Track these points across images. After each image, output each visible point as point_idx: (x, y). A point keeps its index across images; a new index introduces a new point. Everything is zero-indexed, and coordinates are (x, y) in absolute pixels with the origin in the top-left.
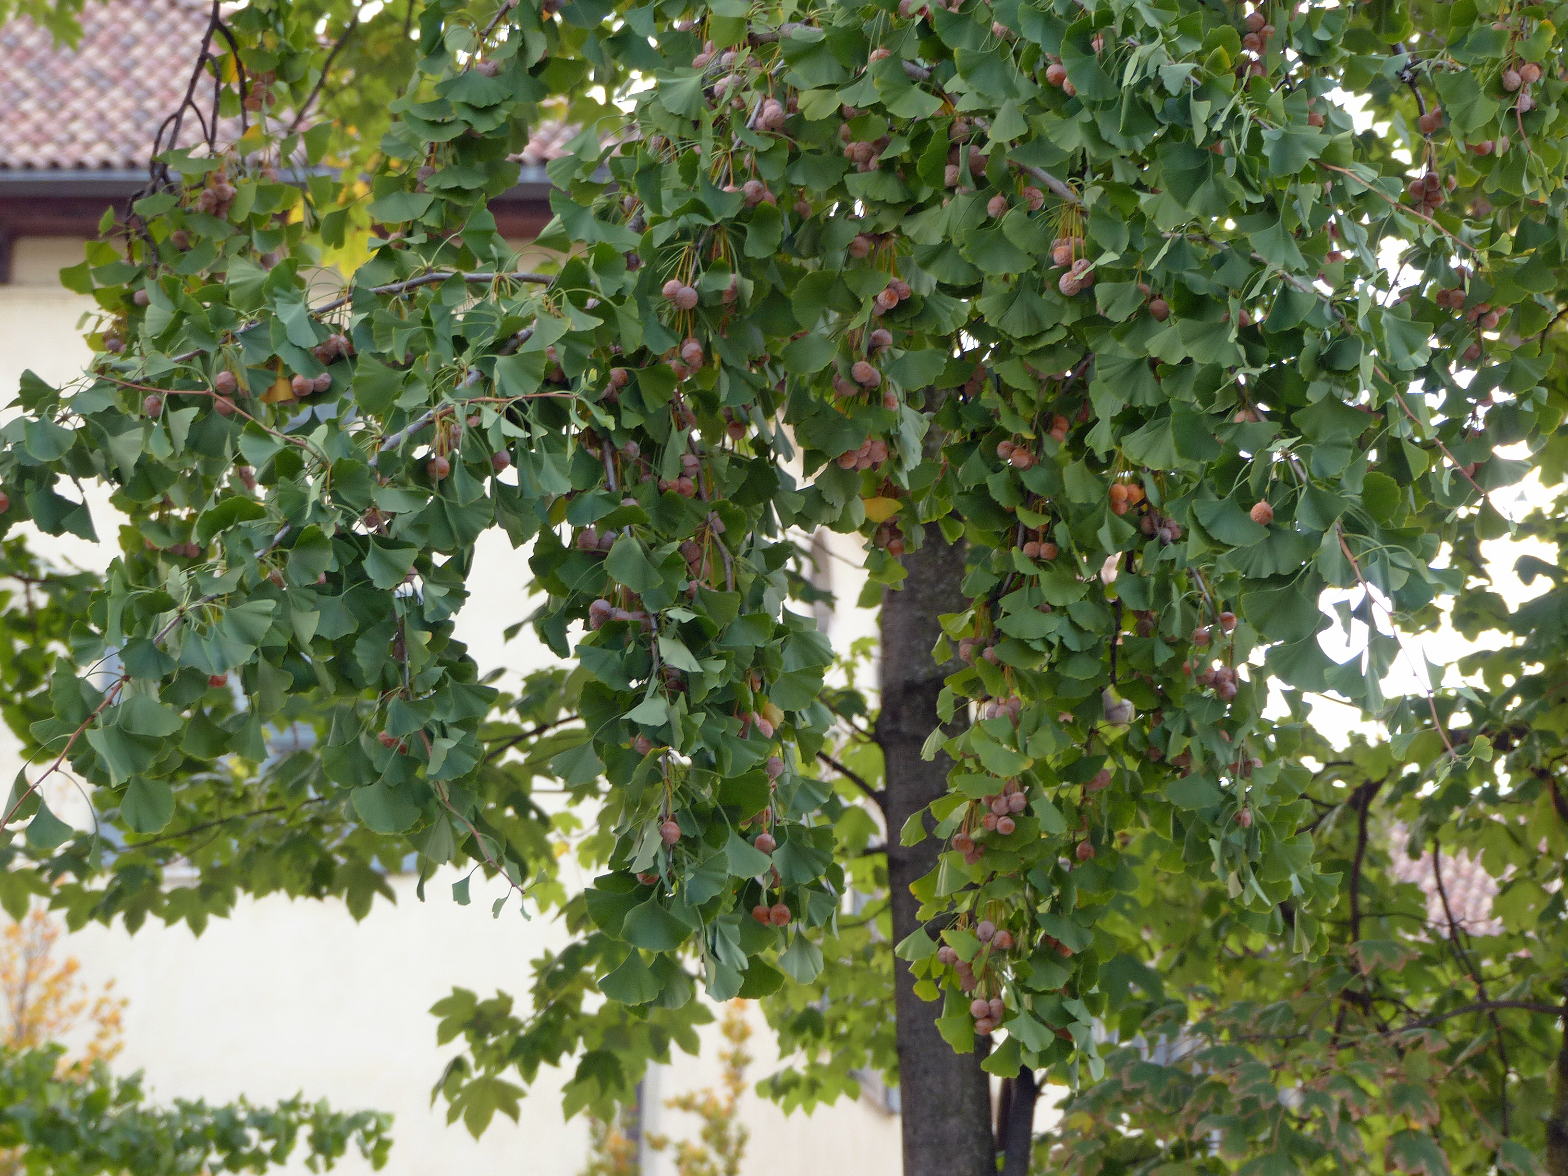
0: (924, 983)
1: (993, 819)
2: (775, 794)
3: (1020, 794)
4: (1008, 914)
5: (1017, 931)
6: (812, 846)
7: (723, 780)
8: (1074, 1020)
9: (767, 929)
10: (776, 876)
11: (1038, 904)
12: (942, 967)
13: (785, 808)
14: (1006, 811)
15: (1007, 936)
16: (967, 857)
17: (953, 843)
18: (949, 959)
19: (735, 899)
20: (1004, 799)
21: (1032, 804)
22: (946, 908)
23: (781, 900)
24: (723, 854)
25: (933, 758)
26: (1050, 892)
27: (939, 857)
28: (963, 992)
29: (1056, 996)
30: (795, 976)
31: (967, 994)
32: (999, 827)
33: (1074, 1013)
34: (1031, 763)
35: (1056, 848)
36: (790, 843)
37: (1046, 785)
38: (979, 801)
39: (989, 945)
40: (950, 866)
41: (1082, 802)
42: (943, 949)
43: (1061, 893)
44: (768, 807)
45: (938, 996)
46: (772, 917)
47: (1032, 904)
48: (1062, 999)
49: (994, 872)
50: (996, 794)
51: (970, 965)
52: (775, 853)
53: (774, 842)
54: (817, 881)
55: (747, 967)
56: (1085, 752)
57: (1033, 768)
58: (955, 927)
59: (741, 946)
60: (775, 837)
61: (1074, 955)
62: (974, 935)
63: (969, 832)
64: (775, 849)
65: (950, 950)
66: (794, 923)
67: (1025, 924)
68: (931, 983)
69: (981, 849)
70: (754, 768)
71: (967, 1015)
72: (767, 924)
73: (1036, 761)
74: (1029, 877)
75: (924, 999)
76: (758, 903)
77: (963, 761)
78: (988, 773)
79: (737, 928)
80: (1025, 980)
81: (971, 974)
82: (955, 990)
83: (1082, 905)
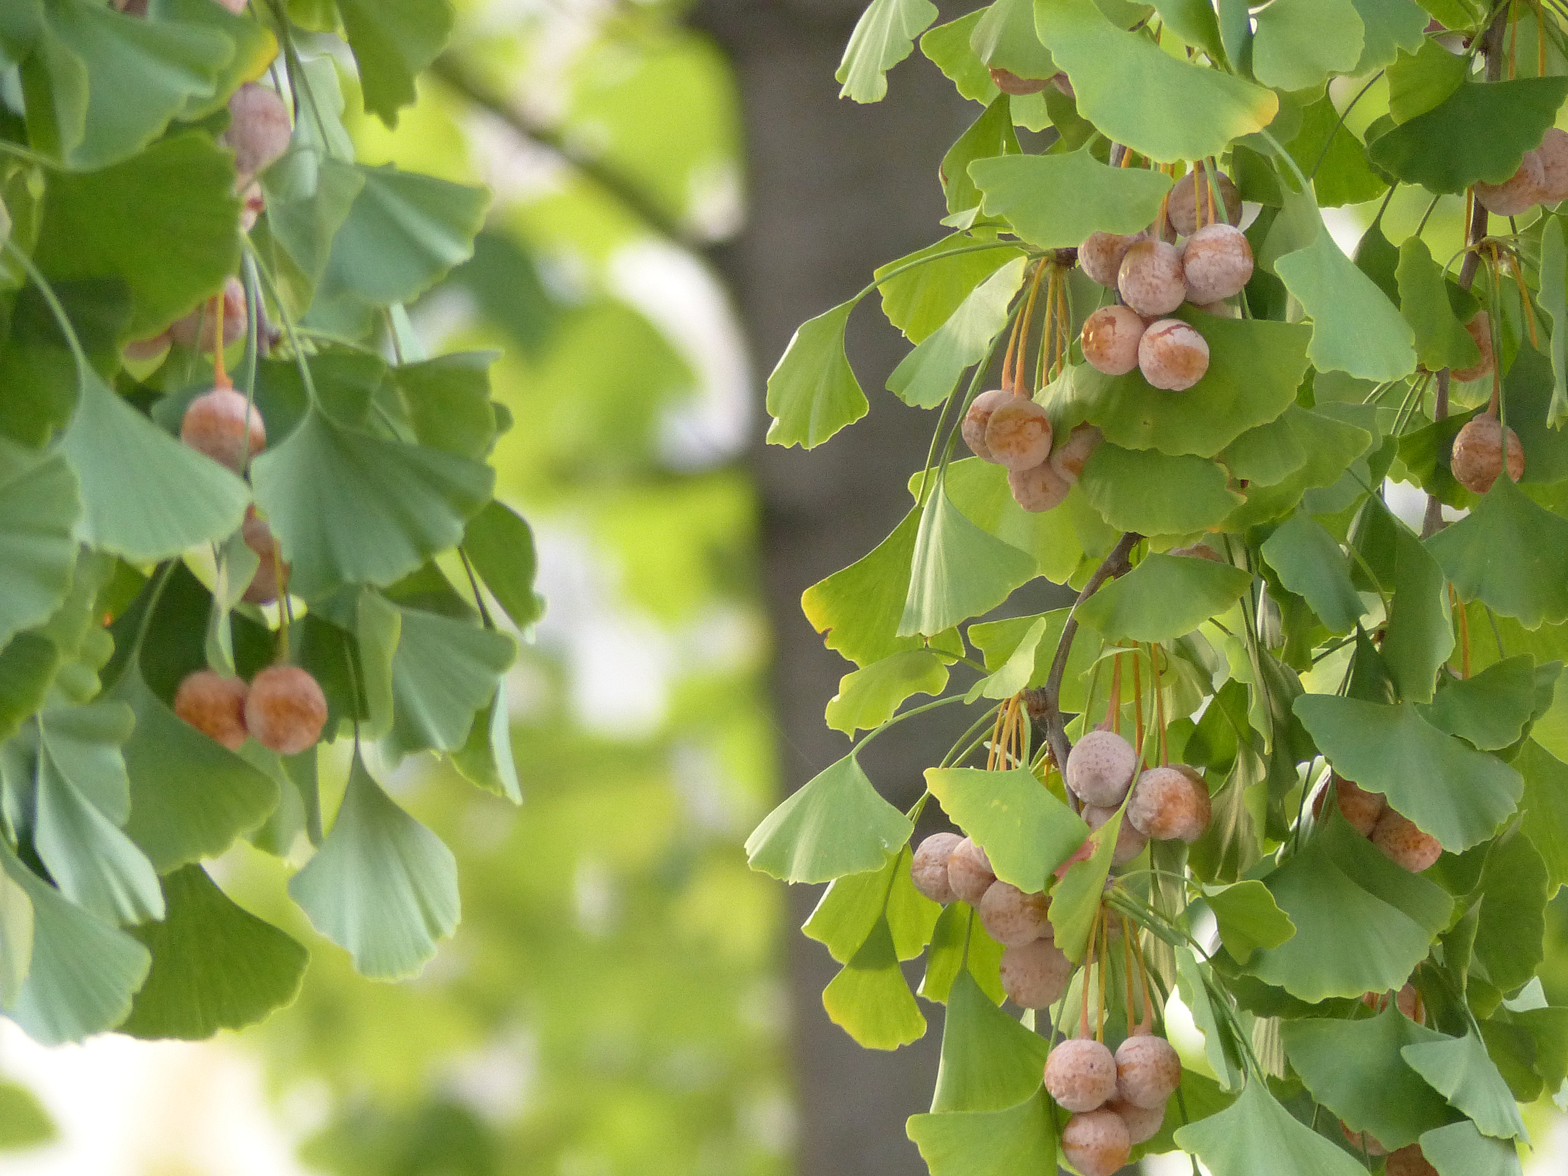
0: (866, 978)
1: (1125, 328)
2: (259, 233)
3: (1225, 230)
4: (1186, 704)
5: (1225, 768)
6: (408, 435)
7: (53, 178)
8: (1454, 1115)
9: (236, 762)
10: (268, 556)
11: (1303, 662)
12: (933, 911)
13: (300, 294)
14: (1172, 297)
15: (1186, 787)
16: (1024, 479)
17: (968, 426)
18: (958, 880)
19: (108, 647)
20: (1164, 249)
21: (1280, 268)
22: (943, 679)
23: (287, 648)
24: (58, 465)
25: (880, 90)
26: (1352, 613)
27: (914, 484)
28: (1015, 1010)
29: (1378, 1022)
30: (353, 947)
31: (1029, 1020)
32: (1147, 361)
33: (1448, 1092)
34: (1271, 107)
35: (1371, 441)
36: (323, 426)
37: (1329, 197)
38: (1067, 258)
39: (1115, 821)
40: (955, 517)
41: (1473, 260)
42: (934, 844)
43: (1394, 615)
44: (233, 285)
45: (922, 1029)
46: (255, 716)
47: (1279, 662)
48: (1402, 1038)
49: (1132, 539)
50: (1131, 232)
51: (1042, 903)
52: (260, 465)
53: (256, 422)
54: (432, 571)
55: (158, 908)
56: (1479, 64)
57: (1274, 128)
58: (980, 759)
59: (132, 831)
60: (261, 402)
61: (1446, 858)
62: (1056, 787)
63: (1028, 388)
64: (260, 447)
65: (962, 847)
66: (343, 744)
67: (1252, 741)
68: (893, 975)
69: (1076, 449)
70: (175, 127)
71: (1030, 1096)
72: (235, 744)
73: (1287, 101)
74: (1268, 554)
75: (869, 1043)
76: (199, 663)
77: (1002, 103)
78: (1102, 149)
79: (116, 758)
80: (1257, 958)
81: (1046, 939)
82: (984, 1002)
83: (1477, 667)
